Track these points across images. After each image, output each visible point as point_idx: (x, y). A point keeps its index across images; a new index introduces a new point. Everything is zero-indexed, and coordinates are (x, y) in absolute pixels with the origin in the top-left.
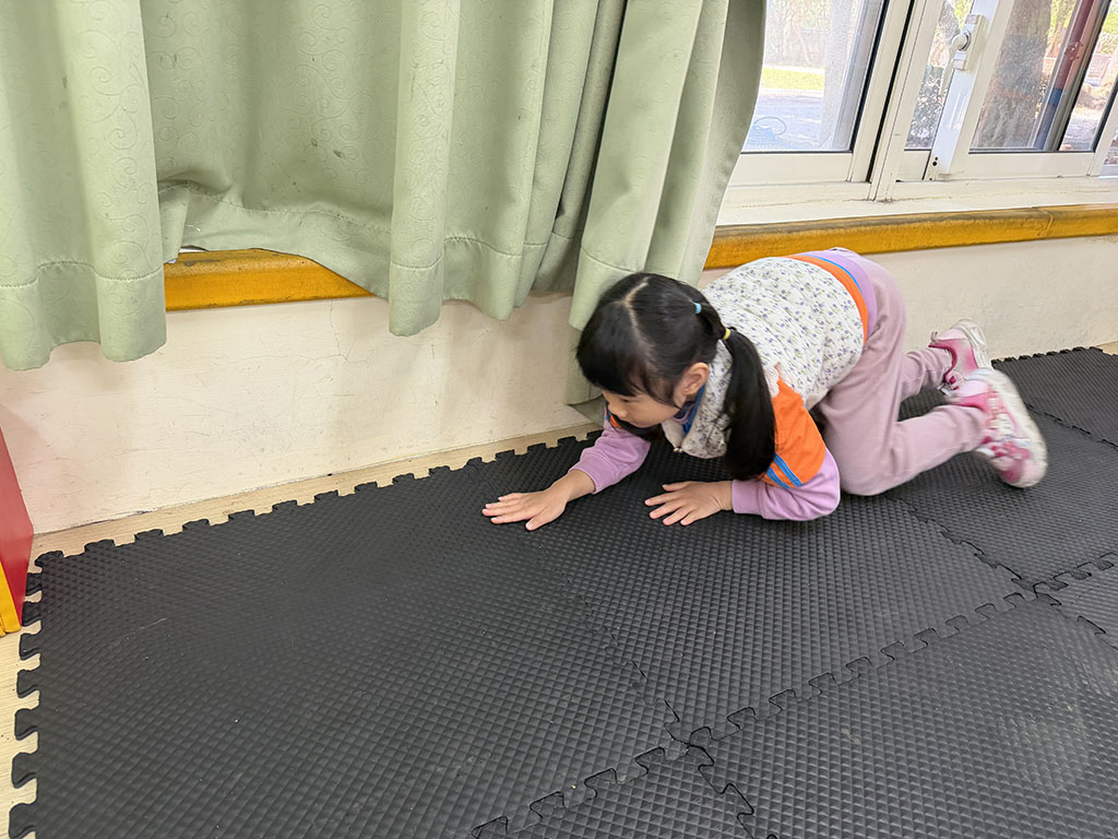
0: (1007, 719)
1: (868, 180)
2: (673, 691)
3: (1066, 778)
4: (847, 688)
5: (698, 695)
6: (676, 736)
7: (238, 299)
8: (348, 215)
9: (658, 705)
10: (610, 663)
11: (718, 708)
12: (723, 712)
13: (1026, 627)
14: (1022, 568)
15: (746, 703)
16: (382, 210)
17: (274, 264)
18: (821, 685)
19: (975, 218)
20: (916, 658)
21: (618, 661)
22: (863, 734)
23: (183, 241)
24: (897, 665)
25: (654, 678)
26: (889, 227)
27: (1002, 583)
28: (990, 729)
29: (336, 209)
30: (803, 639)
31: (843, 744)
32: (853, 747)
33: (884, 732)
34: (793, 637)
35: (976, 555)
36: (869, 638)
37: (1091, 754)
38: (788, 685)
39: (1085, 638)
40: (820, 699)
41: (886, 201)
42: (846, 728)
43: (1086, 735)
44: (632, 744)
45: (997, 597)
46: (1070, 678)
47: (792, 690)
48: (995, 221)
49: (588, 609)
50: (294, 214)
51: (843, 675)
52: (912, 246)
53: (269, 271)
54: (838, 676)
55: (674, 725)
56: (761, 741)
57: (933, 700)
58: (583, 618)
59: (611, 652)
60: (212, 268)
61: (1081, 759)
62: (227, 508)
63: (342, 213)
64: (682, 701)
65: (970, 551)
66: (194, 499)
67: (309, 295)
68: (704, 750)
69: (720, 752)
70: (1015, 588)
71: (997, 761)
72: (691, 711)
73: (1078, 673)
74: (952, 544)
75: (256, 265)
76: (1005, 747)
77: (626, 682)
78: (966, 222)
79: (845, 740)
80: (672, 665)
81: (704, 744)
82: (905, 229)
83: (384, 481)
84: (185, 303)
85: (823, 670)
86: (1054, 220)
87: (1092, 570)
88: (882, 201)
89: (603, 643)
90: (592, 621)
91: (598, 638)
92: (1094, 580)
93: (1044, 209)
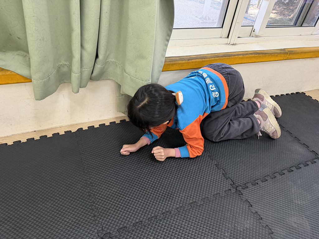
1: (228, 37)
4: (159, 221)
6: (99, 235)
9: (98, 223)
10: (90, 207)
11: (116, 226)
13: (227, 203)
14: (236, 180)
15: (125, 225)
18: (151, 220)
20: (186, 212)
21: (93, 207)
24: (179, 214)
25: (101, 214)
27: (227, 185)
40: (149, 225)
44: (85, 237)
45: (223, 190)
47: (142, 221)
51: (160, 217)
55: (100, 231)
57: (184, 228)
59: (92, 204)
64: (106, 223)
70: (230, 187)
72: (107, 227)
73: (235, 221)
77: (92, 215)
80: (109, 210)
83: (50, 135)
85: (154, 214)
86: (289, 54)
87: (259, 182)
88: (232, 45)
89: (91, 200)
90: (91, 192)
91: (90, 198)
92: (258, 186)
93: (287, 49)
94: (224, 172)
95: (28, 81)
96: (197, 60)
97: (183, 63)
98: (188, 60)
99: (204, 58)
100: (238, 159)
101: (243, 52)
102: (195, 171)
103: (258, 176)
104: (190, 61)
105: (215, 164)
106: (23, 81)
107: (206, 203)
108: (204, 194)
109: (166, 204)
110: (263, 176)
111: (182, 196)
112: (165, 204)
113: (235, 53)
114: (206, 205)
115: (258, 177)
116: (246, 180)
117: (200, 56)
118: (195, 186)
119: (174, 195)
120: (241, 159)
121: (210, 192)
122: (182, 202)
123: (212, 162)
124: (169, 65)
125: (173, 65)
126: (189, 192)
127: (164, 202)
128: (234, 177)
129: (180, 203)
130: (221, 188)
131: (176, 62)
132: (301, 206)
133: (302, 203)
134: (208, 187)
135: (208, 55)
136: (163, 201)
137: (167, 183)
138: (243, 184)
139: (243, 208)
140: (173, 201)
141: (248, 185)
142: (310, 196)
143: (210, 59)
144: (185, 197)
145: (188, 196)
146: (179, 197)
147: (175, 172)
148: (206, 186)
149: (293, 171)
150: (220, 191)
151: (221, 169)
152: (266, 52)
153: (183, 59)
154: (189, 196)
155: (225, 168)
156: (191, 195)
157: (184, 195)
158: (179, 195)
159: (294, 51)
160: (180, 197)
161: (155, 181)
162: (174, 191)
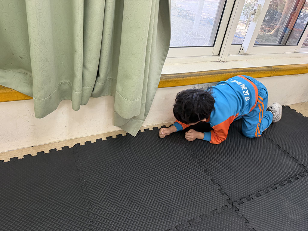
1: (219, 55)
14: (232, 195)
21: (92, 227)
27: (223, 201)
45: (220, 207)
63: (28, 72)
83: (47, 151)
86: (276, 71)
87: (254, 196)
88: (223, 62)
89: (90, 220)
90: (90, 210)
91: (89, 218)
92: (253, 201)
93: (274, 67)
94: (220, 187)
95: (28, 99)
96: (192, 77)
97: (178, 81)
98: (183, 77)
99: (198, 76)
100: (233, 173)
101: (234, 69)
102: (192, 187)
103: (252, 190)
104: (185, 78)
105: (211, 179)
106: (23, 98)
107: (205, 220)
108: (202, 211)
109: (166, 222)
110: (257, 190)
111: (181, 214)
112: (164, 223)
113: (226, 71)
114: (204, 222)
115: (252, 192)
116: (241, 195)
117: (194, 74)
118: (192, 203)
119: (172, 213)
120: (235, 173)
121: (207, 209)
122: (181, 220)
123: (208, 177)
124: (166, 82)
125: (169, 82)
126: (187, 209)
127: (163, 221)
128: (230, 192)
129: (179, 221)
130: (218, 204)
131: (172, 79)
132: (295, 220)
133: (295, 217)
134: (206, 204)
135: (201, 73)
136: (162, 219)
137: (165, 200)
138: (239, 200)
139: (240, 224)
140: (172, 219)
141: (243, 200)
142: (303, 210)
143: (203, 76)
144: (183, 215)
145: (186, 214)
146: (177, 215)
147: (173, 188)
148: (203, 203)
149: (285, 185)
150: (217, 207)
151: (217, 185)
152: (255, 70)
153: (178, 77)
154: (188, 213)
155: (221, 184)
156: (189, 213)
157: (182, 213)
158: (178, 213)
159: (280, 68)
160: (179, 214)
161: (154, 199)
162: (172, 209)
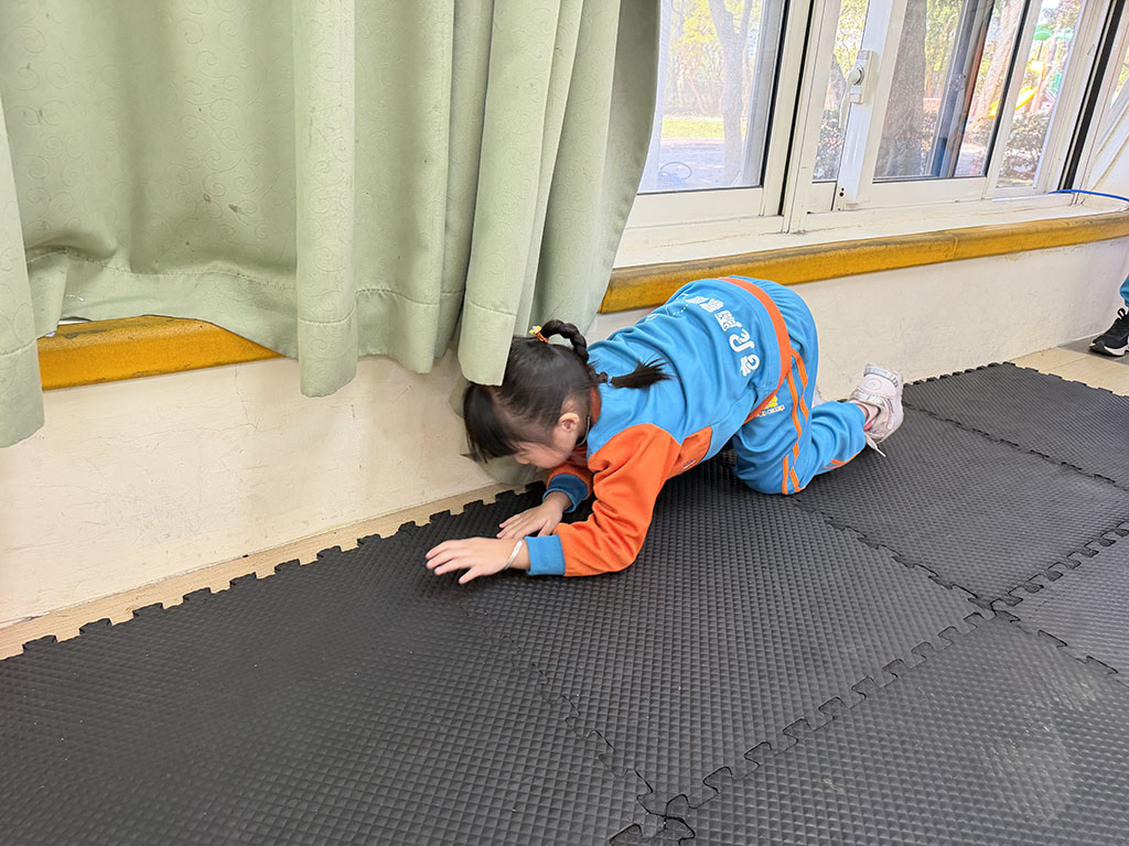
0: (987, 748)
1: (780, 213)
2: (643, 759)
3: (1055, 805)
4: (823, 733)
5: (670, 760)
6: (651, 809)
7: (130, 371)
8: (250, 273)
9: (628, 776)
10: (573, 735)
11: (692, 772)
12: (698, 776)
13: (991, 648)
14: (977, 586)
15: (721, 763)
16: (284, 265)
17: (169, 331)
18: (796, 733)
19: (886, 244)
20: (888, 692)
21: (580, 732)
22: (846, 782)
23: (63, 313)
24: (871, 702)
25: (622, 747)
26: (807, 257)
27: (960, 605)
28: (972, 761)
29: (236, 268)
30: (771, 685)
31: (827, 796)
32: (839, 797)
33: (868, 777)
34: (761, 684)
35: (930, 577)
36: (838, 676)
37: (1075, 776)
38: (763, 738)
39: (1049, 653)
40: (797, 749)
41: (799, 233)
42: (827, 777)
43: (1067, 756)
44: (604, 824)
45: (958, 619)
46: (1042, 696)
47: (767, 743)
48: (905, 246)
49: (545, 678)
50: (189, 276)
51: (818, 720)
52: (830, 274)
53: (164, 339)
54: (813, 722)
55: (647, 797)
56: (741, 803)
57: (911, 737)
58: (539, 687)
59: (572, 723)
60: (98, 339)
61: (1066, 782)
62: (132, 604)
63: (241, 270)
64: (653, 769)
65: (924, 574)
66: (90, 597)
67: (210, 361)
68: (682, 821)
69: (700, 822)
70: (974, 608)
71: (985, 795)
72: (664, 779)
73: (1048, 691)
74: (905, 568)
75: (149, 333)
76: (990, 779)
77: (591, 756)
78: (879, 248)
79: (828, 791)
80: (639, 730)
81: (683, 815)
82: (822, 258)
83: (308, 557)
84: (68, 380)
85: (796, 717)
86: (958, 243)
87: (1043, 581)
88: (795, 233)
89: (562, 714)
91: (557, 709)
92: (1047, 592)
93: (950, 232)
95: (252, 357)
103: (1029, 567)
105: (891, 556)
107: (932, 657)
108: (911, 638)
110: (1043, 565)
111: (850, 654)
112: (810, 684)
114: (934, 662)
115: (1033, 572)
116: (1004, 582)
119: (823, 656)
121: (925, 629)
122: (859, 669)
127: (804, 680)
128: (966, 580)
129: (856, 673)
130: (950, 614)
138: (1005, 595)
139: (1044, 652)
140: (830, 671)
141: (1019, 594)
144: (860, 655)
145: (868, 651)
146: (842, 659)
149: (1114, 541)
150: (951, 622)
151: (918, 567)
154: (871, 648)
155: (927, 563)
156: (875, 647)
157: (853, 650)
160: (846, 656)
161: (741, 629)
162: (816, 645)
